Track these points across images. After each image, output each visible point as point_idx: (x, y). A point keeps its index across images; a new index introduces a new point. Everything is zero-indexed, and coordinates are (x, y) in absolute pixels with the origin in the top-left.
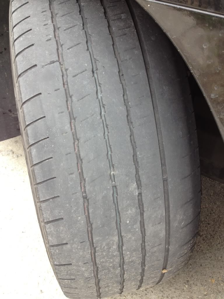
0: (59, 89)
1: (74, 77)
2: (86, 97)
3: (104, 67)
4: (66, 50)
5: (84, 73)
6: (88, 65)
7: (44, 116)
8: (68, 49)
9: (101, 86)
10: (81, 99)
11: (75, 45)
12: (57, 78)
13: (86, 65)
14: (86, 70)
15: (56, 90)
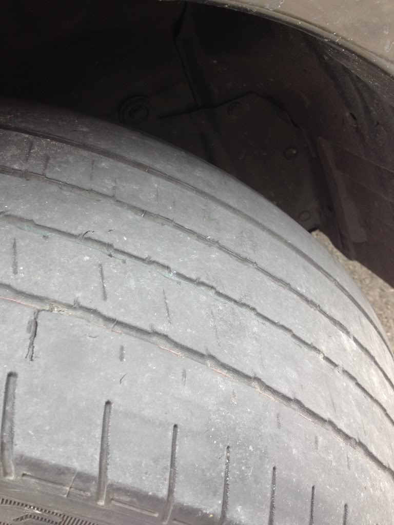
0: (122, 348)
1: (105, 298)
2: (167, 301)
3: (110, 231)
4: (17, 279)
5: (105, 273)
6: (90, 256)
7: (172, 427)
8: (15, 272)
9: (153, 259)
10: (169, 315)
11: (15, 253)
12: (88, 338)
13: (87, 258)
14: (100, 265)
15: (121, 358)
